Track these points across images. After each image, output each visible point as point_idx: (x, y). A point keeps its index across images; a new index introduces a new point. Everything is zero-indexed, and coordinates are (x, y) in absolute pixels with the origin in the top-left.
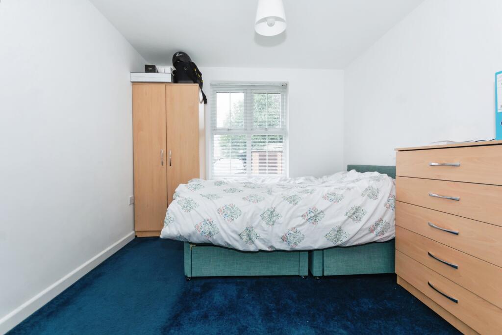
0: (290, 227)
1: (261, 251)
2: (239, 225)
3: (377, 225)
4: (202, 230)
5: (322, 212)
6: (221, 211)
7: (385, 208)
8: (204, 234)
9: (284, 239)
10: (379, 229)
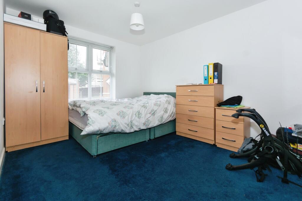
0: (146, 119)
1: (135, 131)
2: (127, 120)
3: (172, 114)
4: (112, 125)
5: (156, 111)
6: (118, 114)
7: (174, 107)
8: (113, 127)
9: (144, 124)
10: (172, 115)
